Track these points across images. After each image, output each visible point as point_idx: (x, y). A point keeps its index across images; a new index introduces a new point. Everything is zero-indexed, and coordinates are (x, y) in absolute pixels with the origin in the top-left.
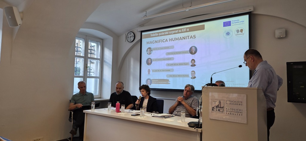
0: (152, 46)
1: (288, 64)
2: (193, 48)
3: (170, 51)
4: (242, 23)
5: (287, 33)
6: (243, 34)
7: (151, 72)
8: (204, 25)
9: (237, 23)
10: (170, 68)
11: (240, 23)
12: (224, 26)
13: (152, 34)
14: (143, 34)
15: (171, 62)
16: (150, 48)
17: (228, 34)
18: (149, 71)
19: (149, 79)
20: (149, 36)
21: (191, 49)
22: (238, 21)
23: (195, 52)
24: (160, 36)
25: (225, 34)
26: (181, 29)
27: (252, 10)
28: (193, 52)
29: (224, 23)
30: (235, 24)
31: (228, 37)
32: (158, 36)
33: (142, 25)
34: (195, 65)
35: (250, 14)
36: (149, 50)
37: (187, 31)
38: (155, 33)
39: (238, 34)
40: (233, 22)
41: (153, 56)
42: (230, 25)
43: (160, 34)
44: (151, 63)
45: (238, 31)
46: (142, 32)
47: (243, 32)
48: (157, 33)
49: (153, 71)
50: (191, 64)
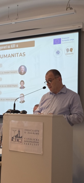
4: (71, 41)
6: (73, 53)
8: (34, 41)
9: (67, 41)
11: (70, 41)
12: (54, 43)
17: (58, 53)
21: (20, 68)
22: (68, 39)
25: (55, 53)
29: (55, 40)
30: (65, 42)
31: (58, 56)
34: (24, 87)
37: (16, 48)
39: (68, 53)
40: (63, 40)
42: (60, 43)
45: (67, 50)
47: (73, 51)
50: (20, 86)
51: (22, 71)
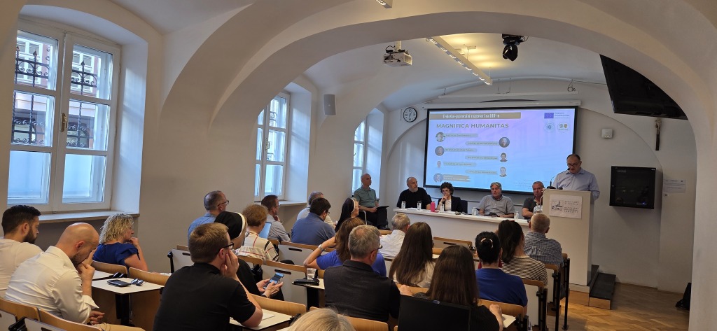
0: (445, 132)
1: (613, 168)
2: (505, 140)
3: (472, 140)
4: (566, 117)
5: (613, 133)
6: (567, 129)
7: (442, 165)
8: (521, 113)
9: (561, 117)
10: (471, 161)
11: (564, 116)
12: (545, 117)
13: (446, 115)
14: (431, 113)
15: (471, 154)
16: (441, 133)
18: (439, 164)
19: (438, 174)
20: (440, 117)
21: (501, 140)
23: (507, 145)
24: (458, 118)
25: (546, 127)
26: (489, 114)
27: (579, 105)
28: (505, 144)
29: (546, 114)
30: (558, 117)
31: (549, 131)
32: (455, 118)
33: (429, 101)
34: (505, 161)
35: (576, 108)
36: (439, 135)
37: (496, 118)
38: (449, 114)
39: (561, 129)
40: (557, 114)
41: (444, 145)
42: (552, 117)
43: (457, 117)
44: (443, 153)
45: (561, 126)
46: (429, 110)
47: (567, 127)
48: (453, 114)
49: (445, 163)
50: (501, 159)
51: (504, 143)
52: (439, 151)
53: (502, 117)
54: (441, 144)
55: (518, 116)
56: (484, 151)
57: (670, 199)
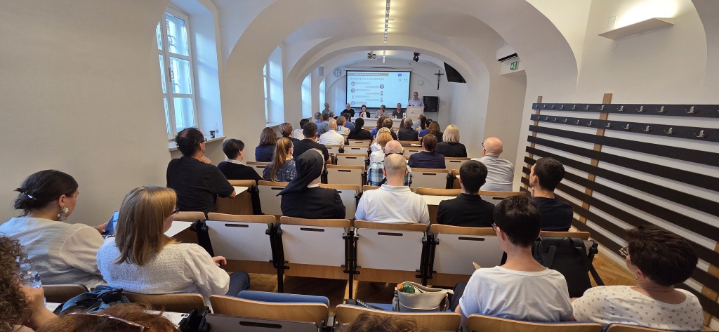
0: (355, 81)
2: (382, 85)
3: (368, 85)
10: (367, 95)
12: (399, 76)
13: (355, 73)
15: (368, 92)
16: (353, 82)
18: (352, 96)
19: (353, 101)
20: (353, 75)
22: (405, 75)
25: (399, 80)
26: (375, 74)
27: (412, 70)
29: (398, 74)
31: (400, 82)
32: (358, 75)
33: (347, 67)
34: (383, 94)
35: (411, 72)
41: (356, 87)
44: (355, 92)
45: (405, 79)
46: (347, 71)
47: (407, 80)
49: (356, 96)
51: (382, 87)
52: (353, 91)
53: (381, 75)
54: (354, 87)
55: (387, 75)
56: (373, 90)
57: (442, 108)
